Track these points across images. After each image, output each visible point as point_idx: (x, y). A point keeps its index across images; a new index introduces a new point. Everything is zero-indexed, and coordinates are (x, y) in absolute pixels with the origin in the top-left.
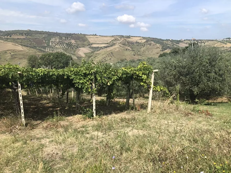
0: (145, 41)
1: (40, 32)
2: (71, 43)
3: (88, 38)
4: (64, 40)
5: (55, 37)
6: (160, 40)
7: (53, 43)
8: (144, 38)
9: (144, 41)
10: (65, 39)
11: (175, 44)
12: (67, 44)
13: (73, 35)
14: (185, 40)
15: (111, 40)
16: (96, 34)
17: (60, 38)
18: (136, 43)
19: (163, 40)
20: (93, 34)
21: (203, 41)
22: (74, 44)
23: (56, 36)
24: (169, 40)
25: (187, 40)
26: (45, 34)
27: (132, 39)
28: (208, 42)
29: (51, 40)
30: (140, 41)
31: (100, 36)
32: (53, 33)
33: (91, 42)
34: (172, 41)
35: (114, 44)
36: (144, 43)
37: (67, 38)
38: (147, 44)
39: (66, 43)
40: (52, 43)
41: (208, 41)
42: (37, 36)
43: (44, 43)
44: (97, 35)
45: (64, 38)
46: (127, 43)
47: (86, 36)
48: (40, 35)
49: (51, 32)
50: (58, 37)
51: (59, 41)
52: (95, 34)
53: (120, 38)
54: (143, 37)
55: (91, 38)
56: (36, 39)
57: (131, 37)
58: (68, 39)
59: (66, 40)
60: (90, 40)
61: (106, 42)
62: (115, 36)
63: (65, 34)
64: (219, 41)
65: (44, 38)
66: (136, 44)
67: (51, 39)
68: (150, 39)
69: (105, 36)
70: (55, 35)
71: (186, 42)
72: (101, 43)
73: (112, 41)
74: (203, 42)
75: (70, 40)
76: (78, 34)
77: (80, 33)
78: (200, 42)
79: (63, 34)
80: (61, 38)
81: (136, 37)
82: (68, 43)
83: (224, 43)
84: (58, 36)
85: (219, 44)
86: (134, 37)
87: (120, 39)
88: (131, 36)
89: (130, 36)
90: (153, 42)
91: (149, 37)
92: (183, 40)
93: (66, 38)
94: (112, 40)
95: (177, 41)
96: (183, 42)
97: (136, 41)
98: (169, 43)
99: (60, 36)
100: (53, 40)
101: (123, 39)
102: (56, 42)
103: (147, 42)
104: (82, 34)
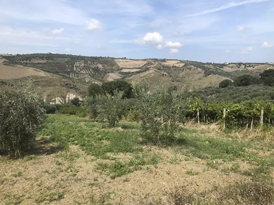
0: (183, 64)
1: (61, 55)
2: (98, 67)
3: (117, 63)
4: (90, 64)
5: (79, 61)
6: (200, 64)
7: (77, 67)
8: (182, 62)
10: (91, 63)
11: (219, 68)
12: (94, 69)
13: (100, 59)
14: (229, 64)
15: (143, 64)
16: (125, 58)
17: (85, 62)
18: (173, 67)
19: (204, 64)
20: (122, 58)
21: (251, 65)
22: (101, 70)
23: (80, 60)
24: (211, 63)
25: (232, 63)
26: (68, 57)
27: (168, 62)
28: (258, 66)
29: (75, 65)
30: (177, 65)
31: (130, 59)
32: (76, 56)
33: (121, 67)
34: (214, 65)
35: (147, 69)
36: (182, 67)
37: (93, 62)
38: (187, 68)
39: (92, 68)
40: (76, 68)
41: (258, 65)
42: (59, 60)
43: (67, 67)
44: (127, 59)
45: (89, 62)
46: (162, 67)
47: (115, 60)
48: (62, 59)
49: (74, 56)
50: (83, 61)
51: (84, 66)
52: (124, 58)
53: (154, 62)
54: (180, 61)
55: (120, 61)
56: (58, 63)
57: (166, 61)
58: (94, 63)
59: (92, 65)
60: (119, 64)
61: (138, 67)
62: (147, 59)
63: (91, 57)
64: (271, 65)
65: (66, 62)
66: (173, 69)
67: (75, 64)
68: (189, 63)
69: (136, 60)
70: (80, 58)
71: (231, 65)
72: (132, 67)
73: (145, 65)
74: (252, 66)
75: (96, 64)
76: (106, 57)
77: (107, 57)
78: (248, 65)
79: (88, 57)
80: (86, 62)
81: (172, 60)
82: (95, 68)
84: (83, 59)
85: (271, 68)
86: (170, 60)
87: (154, 63)
89: (165, 59)
90: (193, 66)
91: (187, 61)
92: (227, 64)
93: (92, 63)
94: (145, 64)
95: (221, 64)
96: (228, 66)
97: (173, 65)
98: (211, 67)
99: (84, 60)
100: (77, 64)
101: (157, 63)
102: (81, 67)
103: (185, 65)
104: (109, 57)
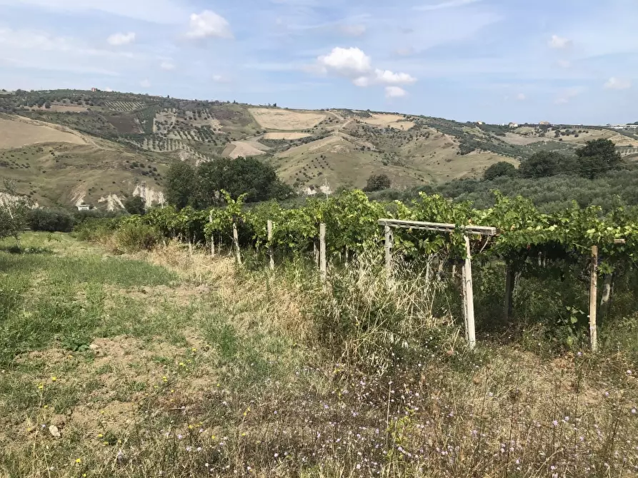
0: (411, 125)
1: (124, 95)
2: (209, 127)
3: (255, 117)
4: (191, 118)
5: (166, 109)
6: (452, 124)
7: (160, 125)
8: (408, 118)
9: (408, 125)
10: (192, 116)
11: (495, 136)
12: (199, 131)
13: (215, 107)
14: (520, 126)
15: (317, 123)
16: (275, 105)
17: (179, 113)
18: (387, 130)
19: (461, 125)
20: (267, 105)
21: (571, 130)
22: (217, 132)
23: (168, 108)
24: (477, 124)
25: (526, 125)
26: (138, 101)
27: (375, 119)
28: (587, 132)
29: (155, 120)
30: (397, 126)
31: (287, 109)
32: (158, 98)
33: (264, 127)
34: (485, 127)
35: (325, 134)
36: (409, 130)
37: (199, 113)
38: (419, 134)
39: (196, 128)
40: (158, 126)
41: (586, 130)
42: (119, 106)
43: (136, 125)
44: (279, 108)
45: (189, 114)
46: (361, 130)
47: (249, 109)
48: (126, 105)
49: (154, 98)
50: (174, 110)
51: (177, 121)
52: (272, 105)
53: (342, 116)
54: (405, 116)
55: (262, 114)
56: (116, 114)
57: (371, 114)
58: (200, 116)
59: (195, 119)
60: (259, 120)
61: (305, 128)
62: (328, 110)
63: (193, 102)
64: (617, 131)
65: (136, 112)
66: (386, 135)
67: (155, 117)
68: (425, 121)
69: (301, 111)
70: (166, 104)
71: (524, 130)
72: (290, 128)
73: (321, 123)
74: (573, 133)
75: (206, 119)
76: (228, 102)
77: (232, 102)
78: (564, 131)
79: (186, 102)
80: (181, 114)
81: (387, 113)
82: (202, 127)
83: (630, 136)
84: (174, 106)
85: (618, 140)
86: (382, 113)
87: (342, 119)
88: (371, 112)
89: (369, 110)
90: (433, 130)
91: (422, 117)
92: (516, 125)
93: (197, 115)
94: (320, 121)
95: (500, 127)
96: (516, 131)
97: (387, 127)
98: (477, 131)
99: (178, 108)
100: (160, 117)
101: (349, 119)
102: (169, 123)
103: (417, 127)
104: (237, 103)
